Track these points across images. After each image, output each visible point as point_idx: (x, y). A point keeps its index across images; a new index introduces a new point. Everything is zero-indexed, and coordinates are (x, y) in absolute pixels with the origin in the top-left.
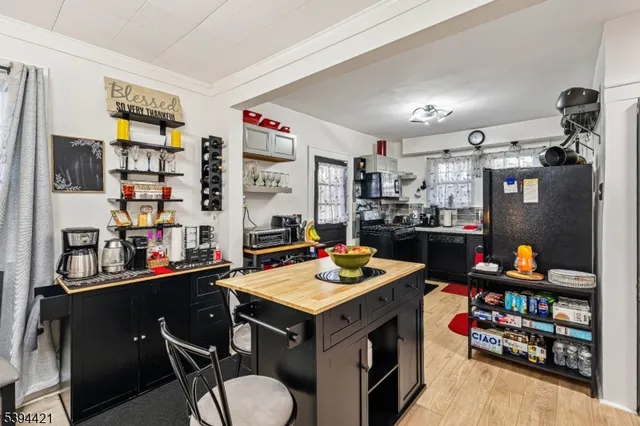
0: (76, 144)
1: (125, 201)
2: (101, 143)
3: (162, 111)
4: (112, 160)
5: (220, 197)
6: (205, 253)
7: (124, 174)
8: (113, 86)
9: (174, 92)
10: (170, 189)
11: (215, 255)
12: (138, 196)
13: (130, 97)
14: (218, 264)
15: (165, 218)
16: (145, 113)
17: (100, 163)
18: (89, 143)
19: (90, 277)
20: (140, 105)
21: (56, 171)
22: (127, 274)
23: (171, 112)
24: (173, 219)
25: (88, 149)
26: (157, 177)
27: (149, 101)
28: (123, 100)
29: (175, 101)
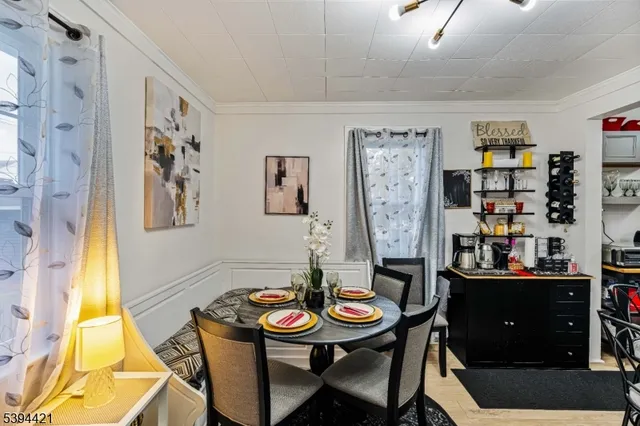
0: (454, 174)
1: (485, 213)
2: (470, 171)
3: (513, 137)
4: (476, 184)
5: (572, 210)
6: (558, 264)
7: (484, 193)
8: (477, 127)
9: (521, 119)
10: (522, 204)
11: (570, 266)
12: (497, 211)
13: (489, 133)
14: (574, 275)
15: (516, 228)
16: (501, 143)
17: (468, 186)
18: (462, 173)
19: (472, 269)
20: (496, 137)
21: (445, 195)
23: (521, 137)
24: (523, 230)
25: (462, 176)
26: (507, 194)
27: (503, 132)
28: (485, 136)
29: (523, 126)
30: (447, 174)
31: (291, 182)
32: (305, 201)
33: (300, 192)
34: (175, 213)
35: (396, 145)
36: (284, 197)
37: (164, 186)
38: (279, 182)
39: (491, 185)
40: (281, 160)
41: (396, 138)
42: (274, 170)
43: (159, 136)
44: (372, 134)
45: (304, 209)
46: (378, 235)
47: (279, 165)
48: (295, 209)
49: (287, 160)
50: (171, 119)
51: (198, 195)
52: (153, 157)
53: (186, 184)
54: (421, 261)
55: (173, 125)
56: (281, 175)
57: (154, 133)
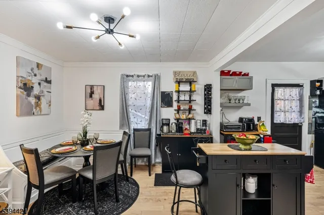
0: (166, 93)
1: (178, 110)
2: (172, 92)
3: (189, 78)
4: (175, 97)
5: (211, 108)
6: (203, 130)
7: (179, 101)
8: (175, 73)
9: (194, 70)
10: (192, 106)
11: (207, 132)
12: (182, 109)
13: (180, 76)
15: (190, 116)
16: (184, 80)
17: (172, 98)
19: (167, 133)
20: (183, 78)
21: (162, 102)
22: (177, 134)
23: (193, 78)
24: (193, 116)
25: (169, 94)
26: (188, 102)
27: (185, 75)
28: (178, 77)
29: (195, 73)
30: (163, 93)
31: (96, 96)
32: (103, 104)
33: (100, 100)
34: (34, 110)
35: (139, 81)
36: (93, 103)
37: (27, 99)
38: (91, 96)
39: (182, 98)
40: (92, 87)
41: (140, 78)
42: (89, 91)
43: (23, 79)
44: (130, 76)
45: (102, 107)
46: (132, 119)
47: (91, 89)
48: (98, 108)
49: (94, 87)
50: (31, 72)
51: (50, 102)
52: (20, 88)
53: (42, 98)
54: (149, 130)
55: (33, 74)
56: (92, 93)
57: (20, 78)
